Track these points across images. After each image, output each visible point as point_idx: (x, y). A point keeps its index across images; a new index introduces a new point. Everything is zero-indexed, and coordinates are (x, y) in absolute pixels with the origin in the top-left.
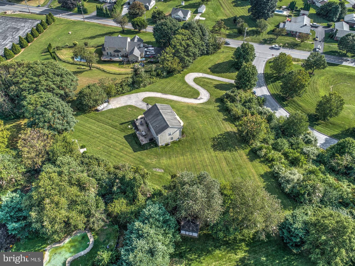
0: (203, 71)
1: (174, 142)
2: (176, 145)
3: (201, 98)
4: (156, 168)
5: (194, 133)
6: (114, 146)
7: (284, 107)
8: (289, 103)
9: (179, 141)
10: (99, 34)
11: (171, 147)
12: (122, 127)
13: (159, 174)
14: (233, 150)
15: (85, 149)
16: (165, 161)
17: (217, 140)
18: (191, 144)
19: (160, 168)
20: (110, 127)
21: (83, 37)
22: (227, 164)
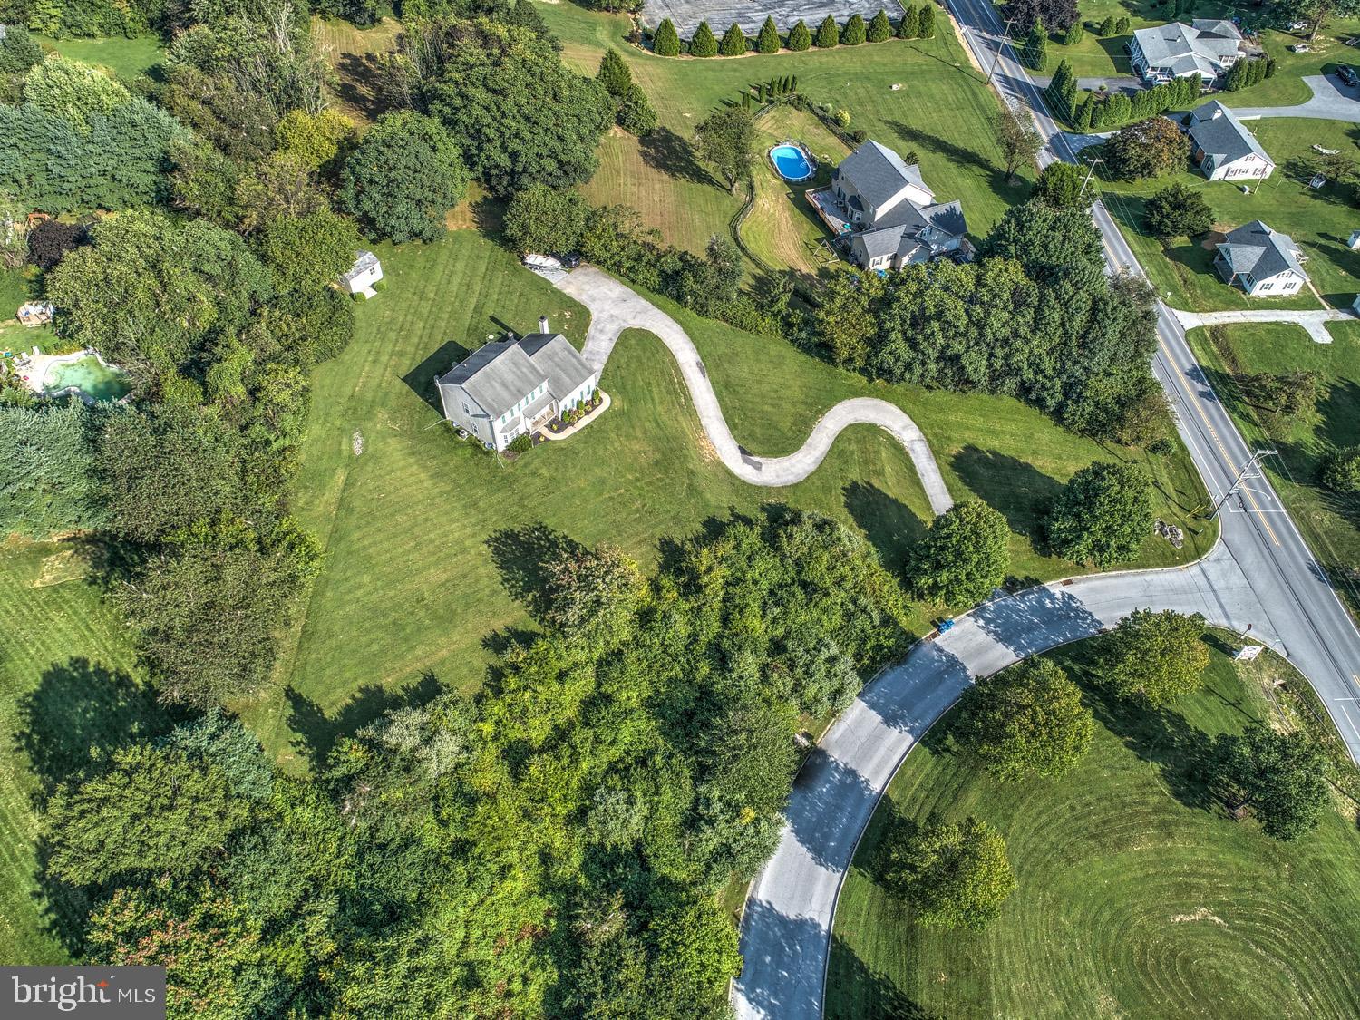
0: (935, 435)
1: (475, 445)
2: (469, 451)
3: (758, 467)
4: (363, 436)
5: (534, 474)
6: (407, 338)
7: (924, 743)
8: (957, 754)
9: (487, 453)
10: (944, 138)
11: (457, 443)
12: (485, 323)
13: (344, 447)
15: (370, 293)
16: (395, 449)
17: (539, 539)
18: (490, 482)
19: (365, 445)
20: (473, 306)
21: (898, 118)
22: (443, 584)
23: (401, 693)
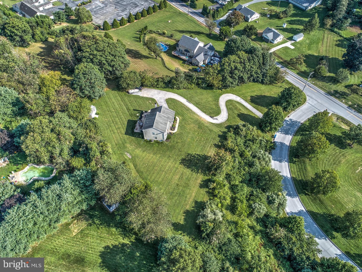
0: (243, 97)
1: (157, 142)
2: (157, 144)
3: (217, 119)
4: (128, 153)
5: (177, 143)
6: (117, 123)
7: (290, 162)
9: (162, 143)
11: (152, 144)
12: (133, 112)
13: (126, 158)
14: (194, 171)
15: (97, 116)
16: (138, 152)
17: (190, 157)
18: (168, 149)
19: (131, 154)
20: (126, 109)
21: (176, 29)
22: (179, 178)
23: (193, 209)
